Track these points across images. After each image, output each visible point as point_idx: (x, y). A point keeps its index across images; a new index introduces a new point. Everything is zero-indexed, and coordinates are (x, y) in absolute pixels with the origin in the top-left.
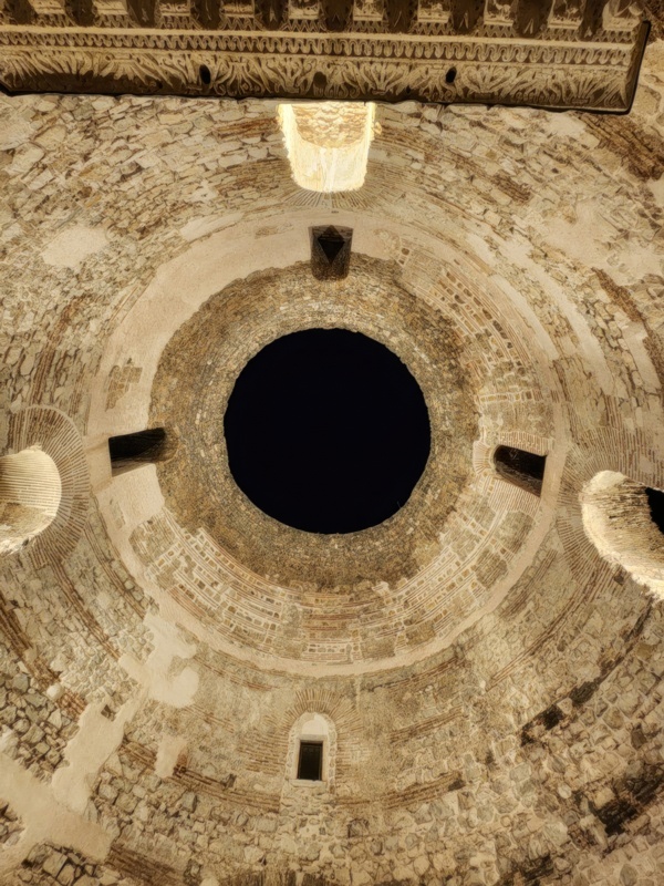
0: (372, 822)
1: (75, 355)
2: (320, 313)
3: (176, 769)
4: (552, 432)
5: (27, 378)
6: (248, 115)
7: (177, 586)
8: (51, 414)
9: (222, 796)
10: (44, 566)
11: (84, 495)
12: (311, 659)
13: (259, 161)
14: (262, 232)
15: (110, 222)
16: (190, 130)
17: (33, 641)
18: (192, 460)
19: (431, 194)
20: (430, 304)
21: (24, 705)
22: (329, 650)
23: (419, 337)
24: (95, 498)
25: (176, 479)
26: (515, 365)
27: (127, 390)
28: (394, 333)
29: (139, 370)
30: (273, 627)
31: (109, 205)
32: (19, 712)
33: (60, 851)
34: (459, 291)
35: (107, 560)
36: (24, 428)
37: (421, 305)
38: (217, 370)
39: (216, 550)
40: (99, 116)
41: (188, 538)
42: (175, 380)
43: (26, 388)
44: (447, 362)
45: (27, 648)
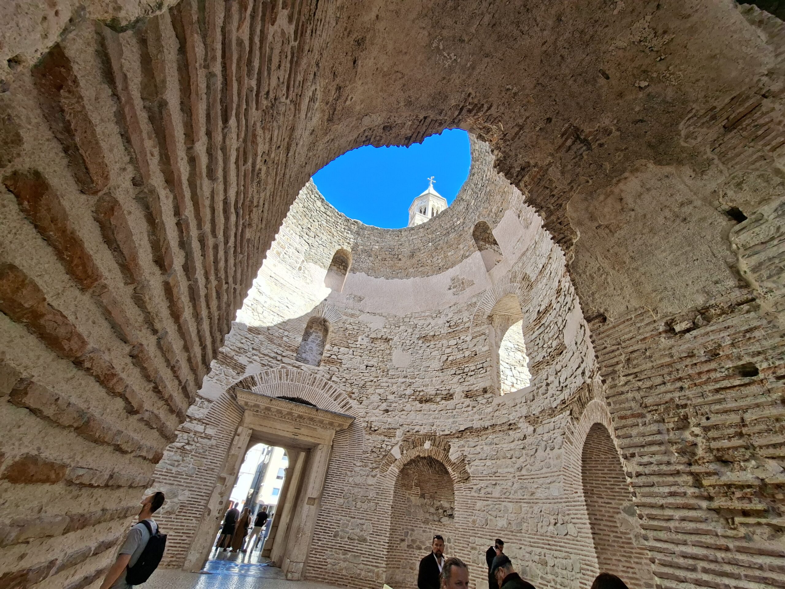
1: (450, 321)
5: (458, 339)
8: (475, 317)
11: (510, 275)
13: (337, 346)
14: (360, 299)
15: (389, 357)
17: (549, 300)
18: (480, 206)
24: (512, 267)
27: (464, 279)
29: (452, 280)
31: (383, 362)
38: (430, 237)
43: (462, 337)
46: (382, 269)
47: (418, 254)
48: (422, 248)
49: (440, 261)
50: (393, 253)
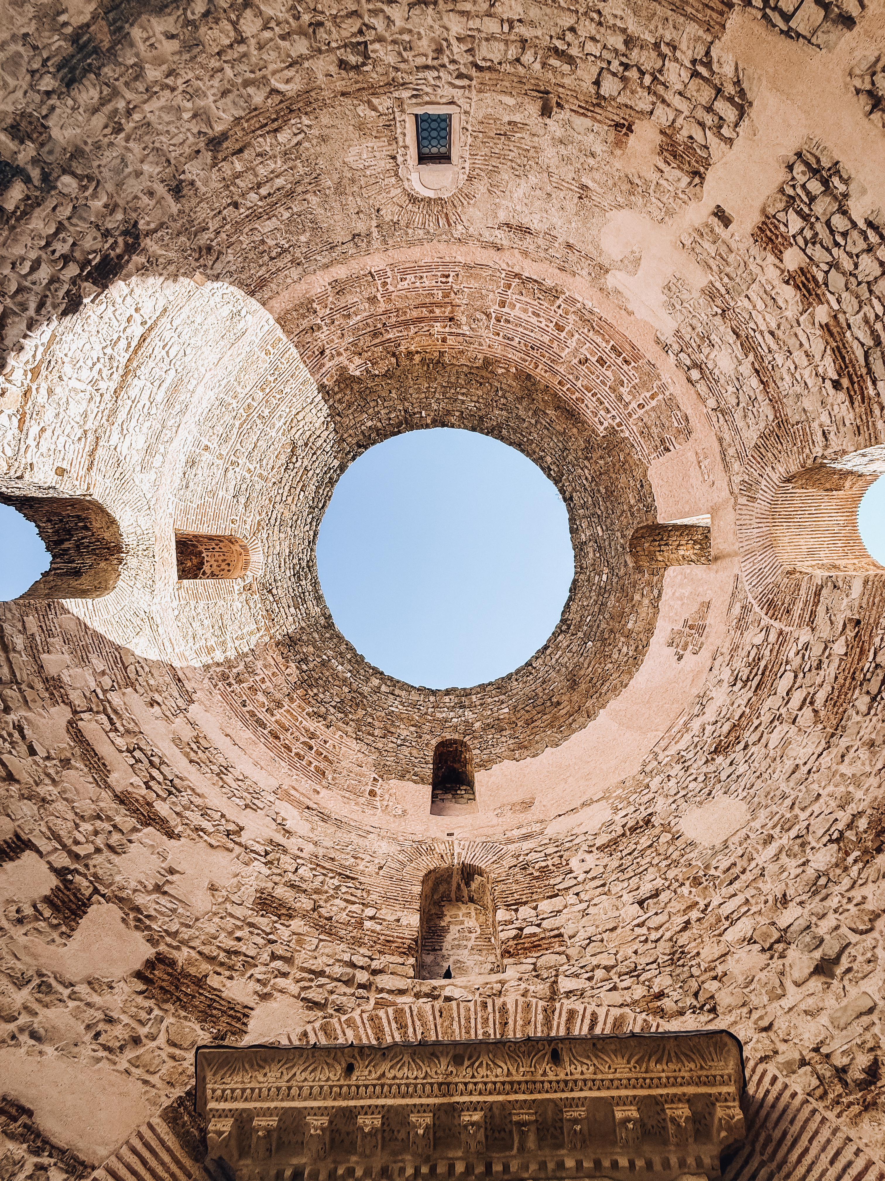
0: (333, 69)
1: (736, 679)
2: (463, 707)
3: (630, 129)
4: (176, 612)
5: (788, 667)
6: (534, 960)
7: (633, 364)
8: (771, 612)
9: (561, 90)
10: (797, 423)
11: (743, 500)
12: (445, 264)
13: (525, 903)
14: (527, 805)
15: (679, 843)
16: (588, 944)
17: (818, 332)
18: (612, 524)
19: (353, 879)
20: (340, 733)
21: (835, 251)
22: (422, 277)
23: (346, 690)
24: (732, 493)
25: (632, 502)
26: (233, 682)
27: (686, 621)
28: (377, 690)
29: (670, 645)
30: (503, 304)
31: (676, 863)
32: (843, 243)
33: (799, 35)
34: (310, 756)
35: (722, 411)
36: (801, 605)
37: (349, 729)
38: (580, 634)
39: (583, 406)
40: (668, 969)
41: (620, 425)
42: (630, 626)
43: (792, 654)
44: (311, 665)
45: (827, 325)
46: (537, 738)
47: (582, 672)
48: (581, 660)
49: (625, 649)
50: (539, 702)
